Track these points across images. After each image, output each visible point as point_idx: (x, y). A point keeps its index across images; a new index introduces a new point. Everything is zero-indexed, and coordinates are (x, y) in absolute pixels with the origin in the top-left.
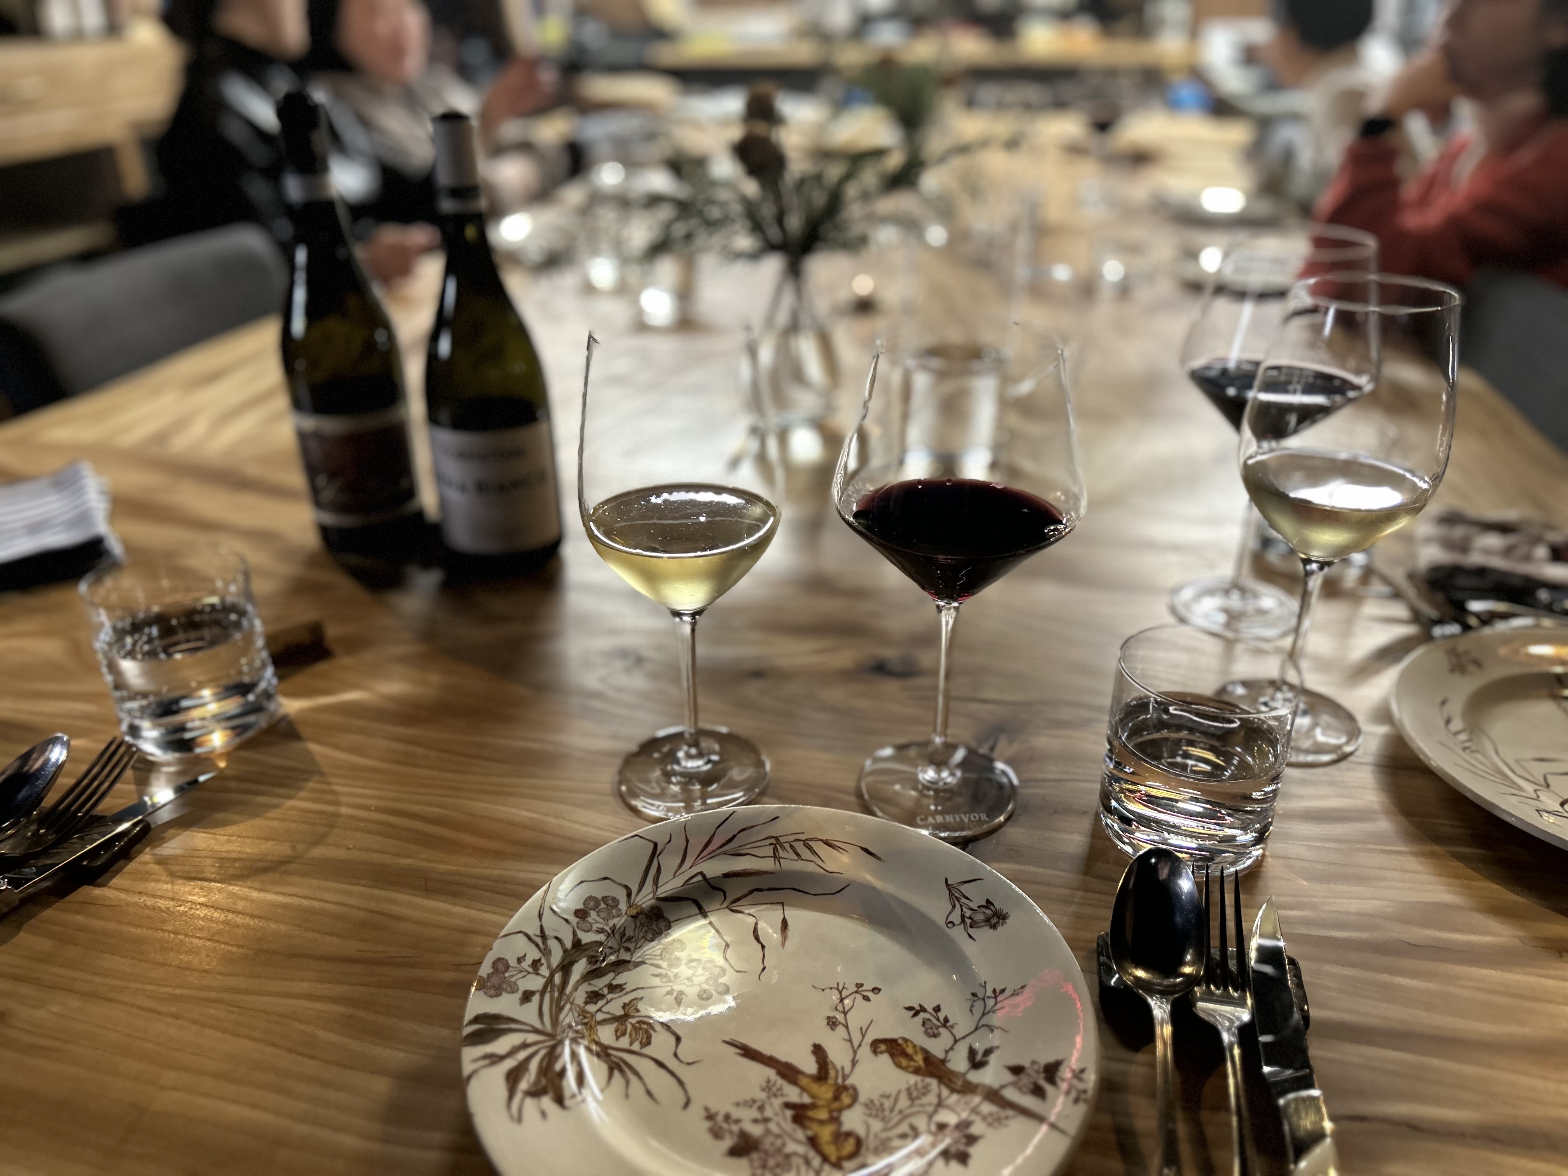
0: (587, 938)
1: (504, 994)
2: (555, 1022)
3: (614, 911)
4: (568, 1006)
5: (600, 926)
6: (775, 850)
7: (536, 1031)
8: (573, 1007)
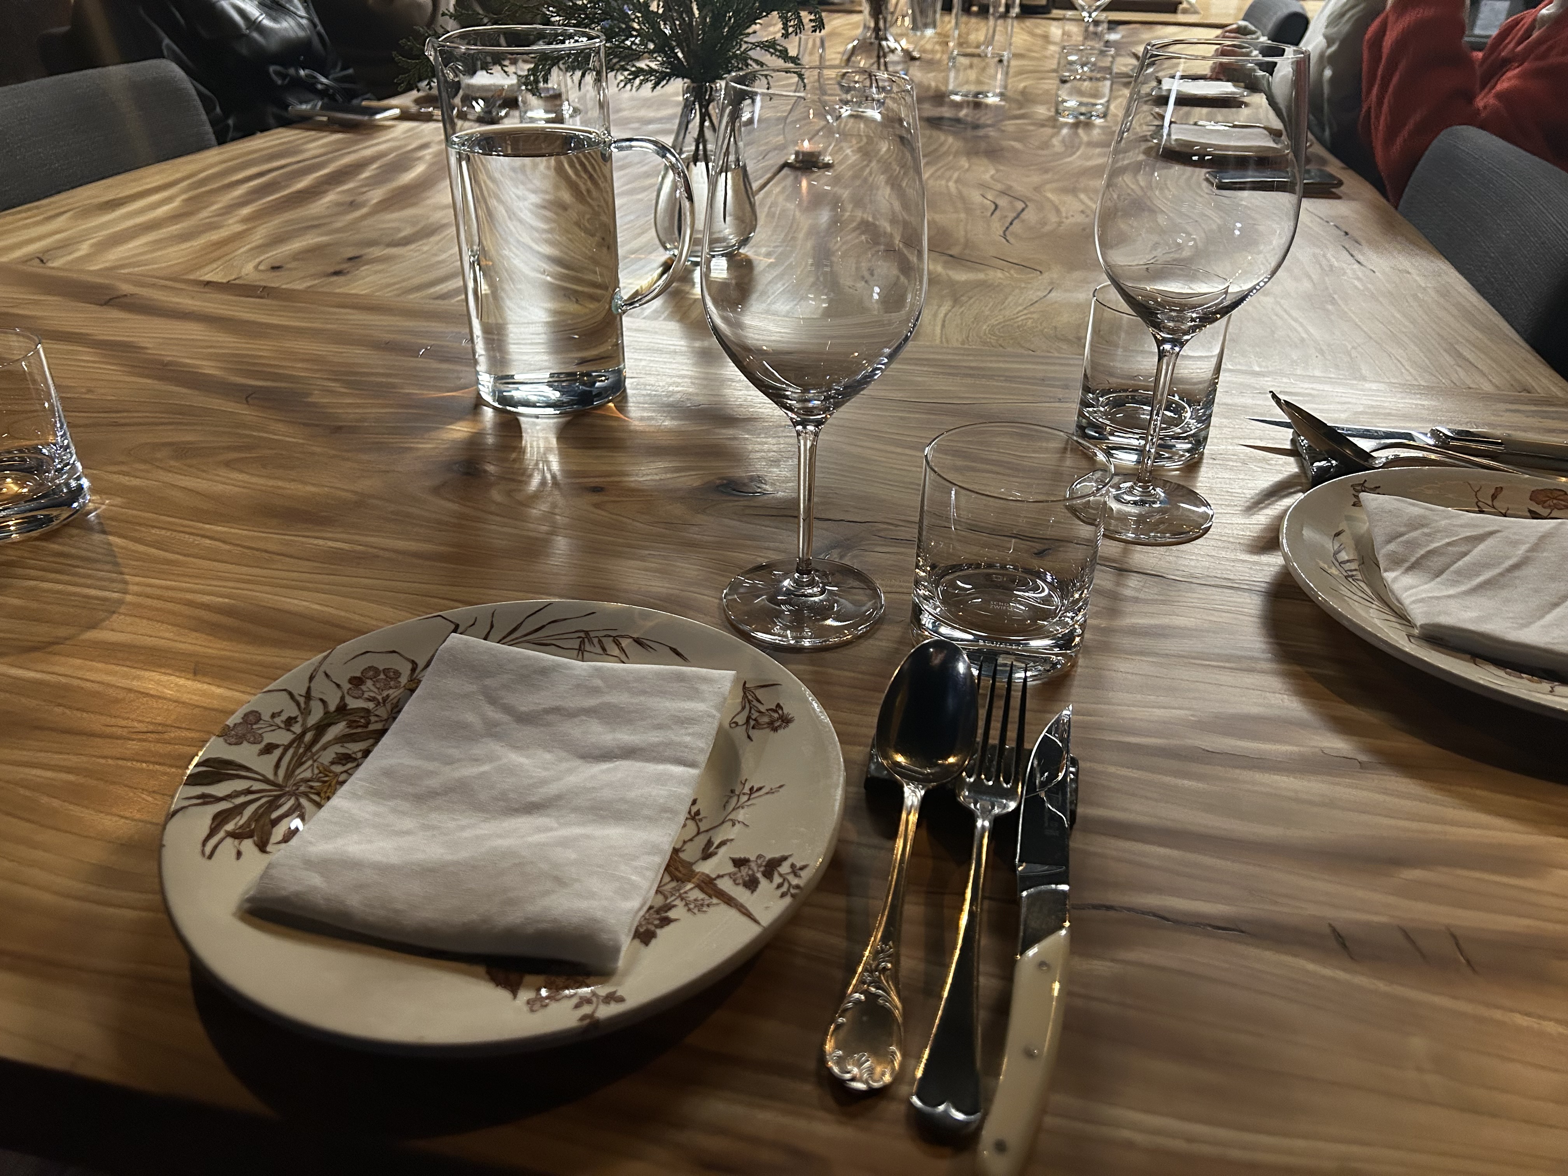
0: (353, 704)
1: (245, 744)
2: (289, 774)
3: (392, 683)
4: (310, 762)
5: (372, 694)
6: (582, 643)
7: (266, 781)
8: (316, 765)
